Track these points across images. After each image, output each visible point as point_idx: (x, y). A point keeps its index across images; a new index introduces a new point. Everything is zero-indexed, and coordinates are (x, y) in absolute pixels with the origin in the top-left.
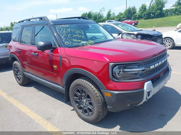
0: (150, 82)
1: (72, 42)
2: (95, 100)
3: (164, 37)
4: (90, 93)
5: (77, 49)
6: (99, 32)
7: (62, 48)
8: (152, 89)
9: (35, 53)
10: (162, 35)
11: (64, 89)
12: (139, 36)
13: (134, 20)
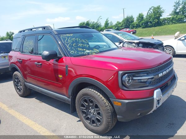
0: (159, 90)
1: (78, 51)
2: (104, 110)
3: (164, 45)
4: (99, 102)
5: (82, 58)
6: (103, 41)
7: (67, 58)
8: (161, 97)
9: (39, 62)
10: (162, 44)
11: (70, 100)
12: (141, 45)
13: (132, 28)
